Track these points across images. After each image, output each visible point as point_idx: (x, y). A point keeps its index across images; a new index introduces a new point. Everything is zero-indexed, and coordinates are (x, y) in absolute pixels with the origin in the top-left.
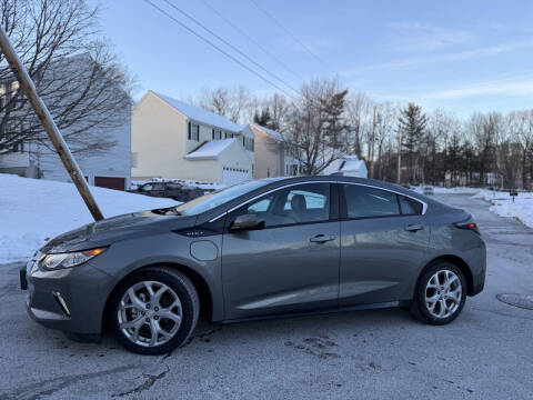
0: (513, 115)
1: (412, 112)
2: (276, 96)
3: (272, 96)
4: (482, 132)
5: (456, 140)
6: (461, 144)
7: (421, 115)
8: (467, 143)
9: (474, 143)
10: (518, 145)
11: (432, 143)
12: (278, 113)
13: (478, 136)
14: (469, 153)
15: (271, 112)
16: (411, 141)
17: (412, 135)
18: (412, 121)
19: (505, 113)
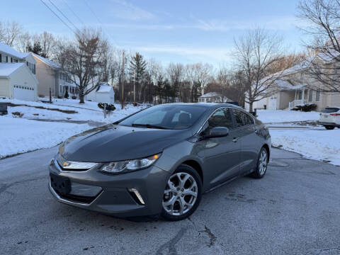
0: (188, 67)
1: (138, 58)
2: (45, 34)
3: (42, 32)
4: (174, 74)
5: (161, 78)
6: (163, 80)
7: (143, 61)
8: (167, 80)
9: (170, 80)
10: (189, 83)
11: (149, 78)
12: (47, 47)
13: (172, 76)
14: (167, 86)
15: (42, 45)
16: (138, 76)
17: (138, 72)
18: (138, 64)
19: (185, 65)
